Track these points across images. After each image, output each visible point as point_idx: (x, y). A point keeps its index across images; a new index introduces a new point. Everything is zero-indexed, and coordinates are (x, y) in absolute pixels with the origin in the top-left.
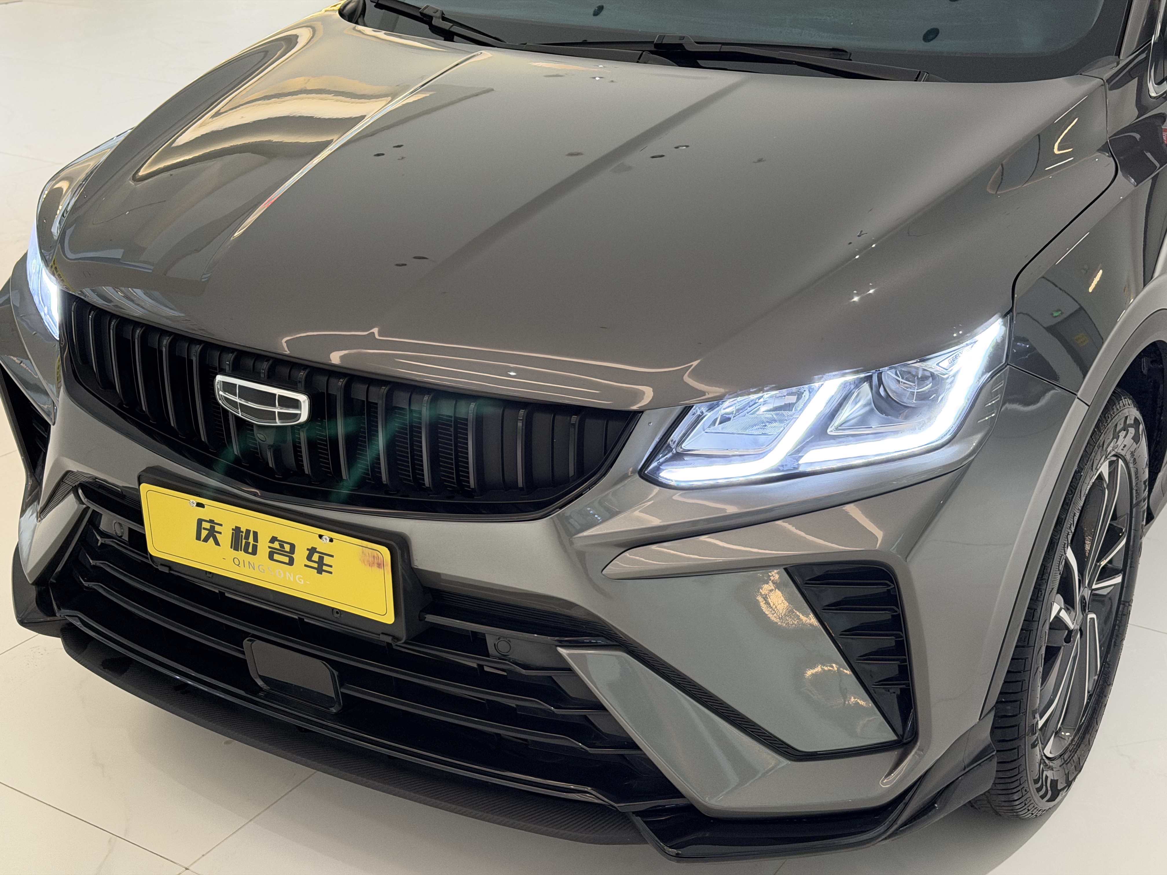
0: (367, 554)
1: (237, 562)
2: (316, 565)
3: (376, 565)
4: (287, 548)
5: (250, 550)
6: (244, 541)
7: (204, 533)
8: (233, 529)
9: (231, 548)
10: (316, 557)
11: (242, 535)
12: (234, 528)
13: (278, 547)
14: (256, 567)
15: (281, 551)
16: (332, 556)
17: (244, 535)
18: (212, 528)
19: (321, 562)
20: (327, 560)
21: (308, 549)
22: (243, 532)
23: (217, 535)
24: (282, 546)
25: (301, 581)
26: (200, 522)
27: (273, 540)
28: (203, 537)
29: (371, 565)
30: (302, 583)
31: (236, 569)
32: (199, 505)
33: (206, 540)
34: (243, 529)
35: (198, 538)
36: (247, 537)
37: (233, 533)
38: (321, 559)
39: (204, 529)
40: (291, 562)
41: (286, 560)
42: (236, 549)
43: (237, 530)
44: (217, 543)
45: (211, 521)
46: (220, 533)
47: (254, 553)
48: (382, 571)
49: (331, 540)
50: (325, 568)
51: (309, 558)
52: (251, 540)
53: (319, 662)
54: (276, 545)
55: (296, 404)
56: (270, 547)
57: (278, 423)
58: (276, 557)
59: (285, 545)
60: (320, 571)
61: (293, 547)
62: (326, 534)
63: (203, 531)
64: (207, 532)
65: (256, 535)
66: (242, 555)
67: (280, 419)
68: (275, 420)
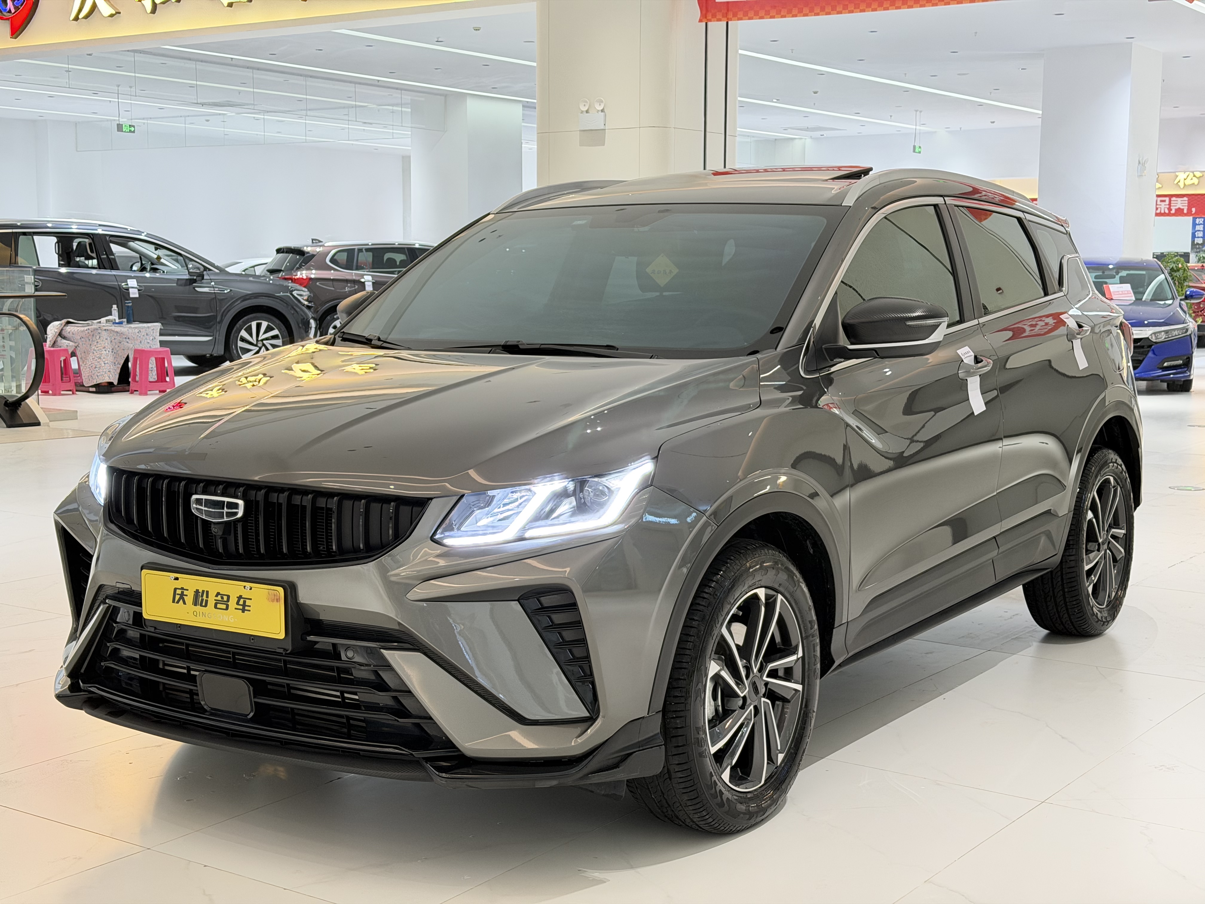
0: (270, 594)
1: (195, 614)
2: (241, 607)
3: (275, 600)
4: (225, 598)
5: (204, 604)
6: (200, 598)
7: (177, 597)
8: (194, 592)
9: (193, 604)
10: (241, 602)
11: (199, 595)
13: (220, 599)
14: (206, 615)
15: (222, 602)
16: (251, 599)
18: (182, 592)
19: (244, 605)
20: (248, 602)
21: (237, 597)
22: (200, 593)
23: (185, 597)
24: (222, 598)
25: (232, 620)
26: (175, 589)
27: (219, 594)
28: (176, 600)
29: (273, 601)
31: (194, 619)
32: (177, 579)
33: (178, 602)
34: (200, 591)
35: (174, 602)
36: (202, 596)
37: (194, 594)
38: (245, 602)
39: (178, 594)
40: (227, 609)
41: (224, 607)
42: (195, 605)
43: (197, 592)
44: (184, 603)
45: (182, 588)
46: (187, 595)
47: (206, 606)
48: (278, 603)
49: (251, 588)
50: (247, 608)
51: (238, 603)
52: (205, 597)
53: (240, 681)
54: (219, 598)
55: (236, 506)
56: (215, 600)
57: (225, 519)
58: (219, 606)
60: (243, 610)
61: (228, 597)
62: (248, 585)
63: (177, 596)
64: (179, 596)
65: (207, 592)
66: (198, 607)
67: (226, 516)
68: (223, 517)
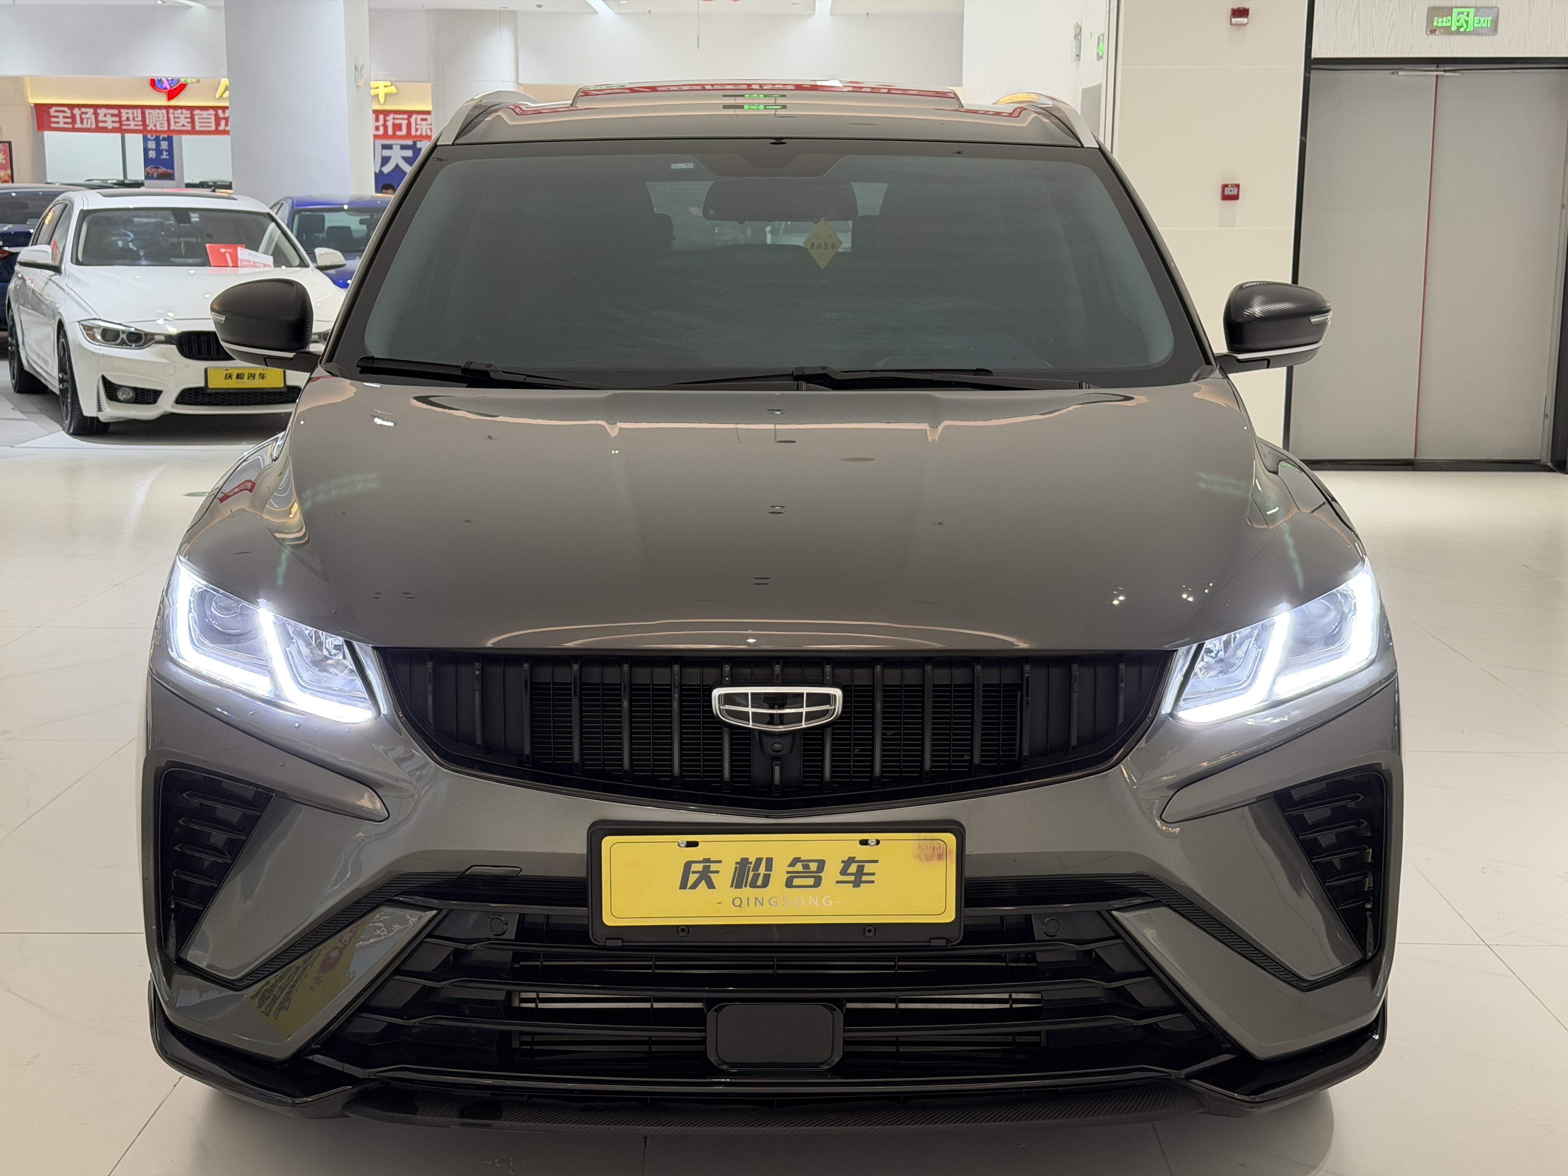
0: (925, 848)
1: (737, 902)
2: (852, 878)
3: (935, 857)
4: (813, 867)
5: (759, 883)
6: (751, 874)
7: (693, 878)
8: (737, 863)
9: (732, 886)
10: (853, 868)
11: (749, 867)
12: (739, 861)
13: (801, 869)
14: (766, 902)
15: (806, 872)
16: (876, 861)
17: (752, 866)
18: (706, 870)
19: (859, 873)
20: (868, 868)
21: (843, 862)
22: (751, 863)
23: (712, 875)
24: (806, 867)
25: (829, 903)
26: (688, 865)
27: (795, 861)
28: (690, 883)
29: (929, 858)
30: (831, 904)
31: (736, 911)
32: (692, 845)
33: (694, 886)
34: (752, 860)
35: (683, 886)
36: (756, 869)
37: (736, 868)
38: (860, 869)
39: (694, 872)
40: (818, 883)
41: (811, 881)
42: (739, 887)
43: (743, 862)
44: (711, 886)
45: (707, 860)
46: (718, 872)
47: (765, 884)
48: (943, 863)
49: (878, 842)
50: (864, 878)
51: (844, 872)
52: (762, 870)
54: (799, 867)
56: (788, 872)
57: (804, 725)
58: (796, 882)
59: (811, 864)
61: (821, 864)
62: (871, 837)
63: (691, 875)
64: (697, 875)
65: (770, 861)
66: (746, 892)
67: (806, 720)
68: (801, 722)
